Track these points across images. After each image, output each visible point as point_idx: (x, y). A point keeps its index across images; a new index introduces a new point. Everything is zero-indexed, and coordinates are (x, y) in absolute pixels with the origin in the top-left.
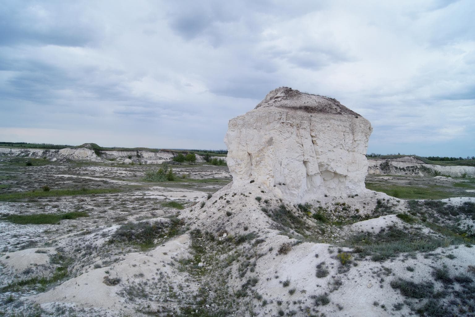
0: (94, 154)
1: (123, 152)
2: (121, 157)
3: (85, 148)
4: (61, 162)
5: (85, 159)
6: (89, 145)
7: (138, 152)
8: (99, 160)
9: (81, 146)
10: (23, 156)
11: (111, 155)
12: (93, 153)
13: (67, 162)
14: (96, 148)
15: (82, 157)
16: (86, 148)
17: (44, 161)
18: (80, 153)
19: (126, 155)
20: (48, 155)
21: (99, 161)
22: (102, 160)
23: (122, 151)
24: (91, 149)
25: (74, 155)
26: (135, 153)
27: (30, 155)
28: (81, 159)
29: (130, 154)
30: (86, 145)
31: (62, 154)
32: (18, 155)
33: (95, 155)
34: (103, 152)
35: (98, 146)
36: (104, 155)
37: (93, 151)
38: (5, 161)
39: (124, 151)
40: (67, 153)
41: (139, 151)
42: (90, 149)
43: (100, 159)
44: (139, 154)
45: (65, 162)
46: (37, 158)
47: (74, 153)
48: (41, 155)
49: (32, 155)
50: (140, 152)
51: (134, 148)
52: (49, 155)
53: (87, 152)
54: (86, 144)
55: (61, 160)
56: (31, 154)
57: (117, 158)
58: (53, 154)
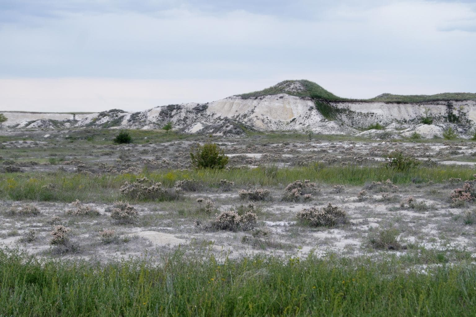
0: (314, 112)
1: (401, 106)
2: (399, 122)
3: (286, 96)
4: (218, 134)
5: (288, 128)
6: (298, 85)
7: (450, 106)
8: (333, 128)
9: (271, 89)
10: (106, 125)
11: (367, 115)
12: (311, 109)
13: (238, 133)
14: (318, 94)
15: (279, 123)
16: (290, 93)
17: (164, 135)
18: (270, 110)
19: (414, 116)
20: (174, 119)
21: (333, 133)
22: (342, 131)
23: (399, 103)
24: (303, 98)
25: (252, 116)
26: (441, 110)
27: (124, 122)
28: (274, 127)
29: (426, 113)
30: (289, 86)
31: (216, 117)
32: (91, 124)
33: (316, 117)
34: (340, 106)
35: (323, 89)
36: (344, 117)
37: (311, 104)
38: (56, 136)
39: (405, 103)
40: (229, 111)
41: (454, 103)
42: (302, 96)
43: (336, 126)
44: (455, 113)
45: (230, 132)
46: (146, 128)
47: (253, 112)
48: (154, 120)
49: (130, 121)
50: (456, 105)
51: (437, 95)
52: (179, 121)
53: (292, 106)
54: (288, 83)
55: (217, 129)
56: (128, 117)
57: (387, 124)
58: (191, 116)
